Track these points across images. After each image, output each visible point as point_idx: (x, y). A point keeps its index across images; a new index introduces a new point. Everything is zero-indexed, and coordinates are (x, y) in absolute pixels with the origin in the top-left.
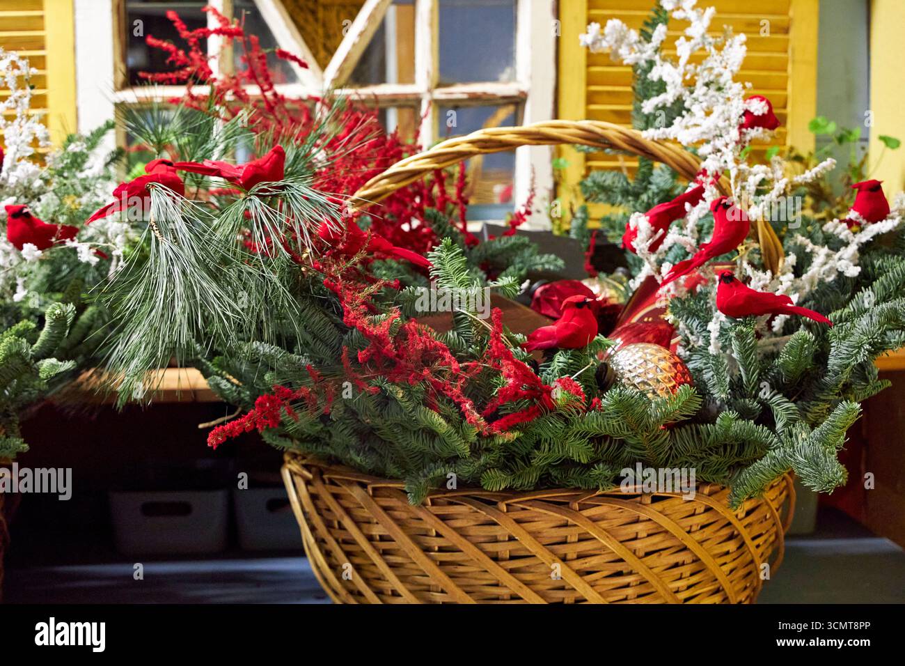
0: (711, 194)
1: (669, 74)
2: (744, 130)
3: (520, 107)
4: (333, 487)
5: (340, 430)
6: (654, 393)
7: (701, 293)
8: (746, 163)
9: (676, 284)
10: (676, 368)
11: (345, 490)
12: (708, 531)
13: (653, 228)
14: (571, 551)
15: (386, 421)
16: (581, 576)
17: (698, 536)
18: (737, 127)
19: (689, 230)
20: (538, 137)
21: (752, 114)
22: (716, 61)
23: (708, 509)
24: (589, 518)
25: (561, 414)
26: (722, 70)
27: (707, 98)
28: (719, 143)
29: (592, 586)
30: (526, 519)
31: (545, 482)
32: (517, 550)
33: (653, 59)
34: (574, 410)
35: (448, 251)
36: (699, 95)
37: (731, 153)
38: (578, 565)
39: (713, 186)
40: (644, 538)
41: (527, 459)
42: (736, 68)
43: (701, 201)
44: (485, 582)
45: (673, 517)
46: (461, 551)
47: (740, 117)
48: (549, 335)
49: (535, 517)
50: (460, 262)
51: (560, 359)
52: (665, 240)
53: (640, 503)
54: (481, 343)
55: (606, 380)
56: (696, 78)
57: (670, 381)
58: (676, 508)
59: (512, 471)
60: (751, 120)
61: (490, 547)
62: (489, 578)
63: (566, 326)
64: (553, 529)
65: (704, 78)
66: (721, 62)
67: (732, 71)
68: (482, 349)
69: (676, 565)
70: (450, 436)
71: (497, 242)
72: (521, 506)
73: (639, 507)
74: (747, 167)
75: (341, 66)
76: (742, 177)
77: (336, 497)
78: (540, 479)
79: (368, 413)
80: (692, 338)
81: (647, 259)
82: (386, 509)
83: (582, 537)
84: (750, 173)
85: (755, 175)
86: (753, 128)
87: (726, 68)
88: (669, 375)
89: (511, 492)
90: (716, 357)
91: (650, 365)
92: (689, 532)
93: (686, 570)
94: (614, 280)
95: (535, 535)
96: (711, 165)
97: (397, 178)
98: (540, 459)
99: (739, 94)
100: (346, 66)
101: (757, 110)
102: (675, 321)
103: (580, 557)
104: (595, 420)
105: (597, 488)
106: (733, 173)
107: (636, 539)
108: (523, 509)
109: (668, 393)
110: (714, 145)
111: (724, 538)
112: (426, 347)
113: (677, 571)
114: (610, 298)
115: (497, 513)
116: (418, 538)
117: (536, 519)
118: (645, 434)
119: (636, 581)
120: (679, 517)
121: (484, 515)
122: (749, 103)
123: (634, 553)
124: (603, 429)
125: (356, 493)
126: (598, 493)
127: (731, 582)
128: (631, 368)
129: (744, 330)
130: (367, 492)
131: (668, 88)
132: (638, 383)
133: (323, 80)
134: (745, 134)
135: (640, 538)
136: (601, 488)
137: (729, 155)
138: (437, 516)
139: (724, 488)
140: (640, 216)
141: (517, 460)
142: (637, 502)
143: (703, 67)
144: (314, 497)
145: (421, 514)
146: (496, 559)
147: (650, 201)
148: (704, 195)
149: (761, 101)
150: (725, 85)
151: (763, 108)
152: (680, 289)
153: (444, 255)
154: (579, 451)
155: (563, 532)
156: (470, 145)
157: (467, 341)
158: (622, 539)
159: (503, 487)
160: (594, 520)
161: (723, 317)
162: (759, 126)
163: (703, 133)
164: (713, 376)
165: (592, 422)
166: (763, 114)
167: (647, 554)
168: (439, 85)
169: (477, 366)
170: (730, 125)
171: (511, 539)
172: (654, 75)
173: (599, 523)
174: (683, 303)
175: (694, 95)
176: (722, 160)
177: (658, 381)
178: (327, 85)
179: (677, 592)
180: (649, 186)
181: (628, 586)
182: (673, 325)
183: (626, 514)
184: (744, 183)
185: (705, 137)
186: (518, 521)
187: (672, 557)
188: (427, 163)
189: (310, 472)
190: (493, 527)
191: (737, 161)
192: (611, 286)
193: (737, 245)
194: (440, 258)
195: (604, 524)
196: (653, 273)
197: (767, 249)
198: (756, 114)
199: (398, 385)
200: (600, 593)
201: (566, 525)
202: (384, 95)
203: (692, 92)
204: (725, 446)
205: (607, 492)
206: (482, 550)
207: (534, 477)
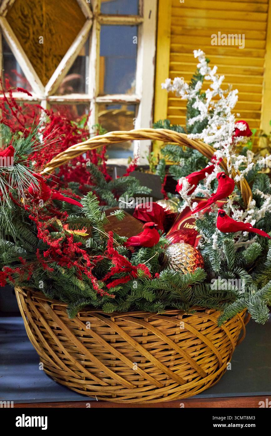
0: (217, 170)
1: (201, 107)
2: (235, 137)
3: (137, 107)
4: (36, 303)
5: (38, 279)
6: (185, 269)
7: (211, 216)
8: (235, 154)
9: (199, 213)
10: (196, 257)
11: (40, 304)
12: (209, 330)
13: (190, 184)
14: (144, 340)
15: (59, 278)
16: (148, 351)
17: (204, 332)
18: (231, 137)
19: (207, 185)
20: (138, 136)
21: (239, 130)
22: (224, 101)
23: (209, 321)
24: (153, 325)
25: (140, 280)
26: (226, 107)
27: (218, 121)
28: (223, 144)
29: (153, 355)
30: (124, 325)
31: (133, 308)
32: (120, 338)
33: (195, 98)
34: (146, 279)
35: (91, 198)
36: (214, 119)
37: (228, 149)
38: (147, 346)
39: (218, 166)
40: (179, 334)
41: (124, 298)
42: (233, 107)
43: (212, 172)
44: (104, 352)
45: (192, 324)
46: (92, 338)
47: (233, 132)
48: (137, 240)
49: (128, 324)
50: (96, 204)
51: (141, 252)
52: (195, 190)
53: (177, 319)
54: (104, 245)
55: (163, 261)
56: (214, 109)
57: (193, 263)
58: (194, 320)
59: (117, 303)
60: (238, 133)
61: (107, 337)
62: (106, 350)
63: (145, 237)
64: (136, 330)
65: (218, 110)
66: (226, 103)
67: (231, 108)
68: (104, 247)
69: (194, 345)
70: (87, 290)
71: (120, 179)
72: (122, 319)
73: (176, 321)
74: (235, 157)
75: (53, 85)
76: (233, 161)
77: (37, 307)
78: (131, 306)
79: (51, 274)
80: (206, 238)
81: (186, 200)
82: (59, 316)
83: (149, 334)
84: (236, 160)
85: (239, 160)
86: (239, 136)
87: (228, 106)
88: (193, 260)
89: (117, 313)
90: (215, 251)
91: (184, 255)
92: (199, 331)
93: (198, 347)
94: (173, 200)
95: (128, 332)
96: (218, 154)
97: (71, 154)
98: (130, 299)
99: (233, 121)
100: (55, 85)
101: (241, 128)
102: (198, 229)
103: (149, 342)
104: (156, 283)
105: (157, 312)
106: (229, 159)
107: (175, 334)
108: (123, 321)
109: (192, 269)
110: (220, 144)
111: (217, 332)
112: (76, 251)
113: (194, 348)
114: (171, 210)
115: (110, 322)
116: (74, 330)
117: (128, 325)
118: (179, 289)
119: (174, 353)
120: (195, 324)
121: (103, 323)
122: (238, 125)
123: (174, 341)
124: (160, 287)
125: (46, 307)
126: (157, 314)
127: (219, 351)
128: (175, 256)
129: (229, 240)
130: (51, 307)
131: (201, 113)
132: (178, 264)
133: (44, 91)
134: (235, 139)
135: (177, 334)
136: (159, 312)
137: (227, 150)
138: (82, 321)
139: (217, 310)
140: (184, 179)
141: (120, 298)
142: (175, 318)
143: (218, 105)
144: (28, 305)
145: (75, 320)
146: (109, 342)
147: (193, 161)
148: (214, 170)
149: (244, 124)
150: (227, 114)
151: (244, 127)
152: (201, 215)
153: (89, 200)
154: (149, 296)
155: (141, 331)
156: (106, 139)
157: (97, 243)
158: (168, 335)
159: (113, 311)
160: (155, 326)
161: (219, 231)
162: (242, 136)
163: (216, 138)
164: (213, 259)
165: (154, 284)
166: (244, 130)
167: (180, 341)
168: (99, 95)
169: (101, 257)
170: (228, 135)
171: (116, 334)
172: (195, 106)
173: (158, 327)
174: (202, 222)
175: (213, 119)
176: (224, 153)
177: (187, 263)
178: (46, 94)
179: (194, 357)
180: (193, 154)
181: (170, 355)
182: (197, 231)
183: (170, 324)
184: (233, 165)
185: (216, 140)
186: (120, 326)
187: (191, 342)
188: (86, 147)
189: (26, 293)
190: (108, 328)
191: (230, 153)
192: (172, 204)
193: (229, 195)
194: (86, 201)
195: (160, 328)
196: (189, 206)
197: (244, 192)
198: (241, 130)
199: (63, 267)
200: (157, 359)
201: (142, 328)
202: (73, 99)
203: (212, 117)
204: (218, 294)
205: (162, 313)
206: (103, 338)
207: (128, 306)
